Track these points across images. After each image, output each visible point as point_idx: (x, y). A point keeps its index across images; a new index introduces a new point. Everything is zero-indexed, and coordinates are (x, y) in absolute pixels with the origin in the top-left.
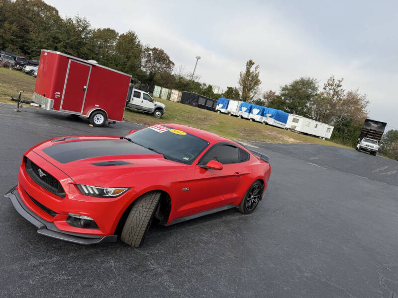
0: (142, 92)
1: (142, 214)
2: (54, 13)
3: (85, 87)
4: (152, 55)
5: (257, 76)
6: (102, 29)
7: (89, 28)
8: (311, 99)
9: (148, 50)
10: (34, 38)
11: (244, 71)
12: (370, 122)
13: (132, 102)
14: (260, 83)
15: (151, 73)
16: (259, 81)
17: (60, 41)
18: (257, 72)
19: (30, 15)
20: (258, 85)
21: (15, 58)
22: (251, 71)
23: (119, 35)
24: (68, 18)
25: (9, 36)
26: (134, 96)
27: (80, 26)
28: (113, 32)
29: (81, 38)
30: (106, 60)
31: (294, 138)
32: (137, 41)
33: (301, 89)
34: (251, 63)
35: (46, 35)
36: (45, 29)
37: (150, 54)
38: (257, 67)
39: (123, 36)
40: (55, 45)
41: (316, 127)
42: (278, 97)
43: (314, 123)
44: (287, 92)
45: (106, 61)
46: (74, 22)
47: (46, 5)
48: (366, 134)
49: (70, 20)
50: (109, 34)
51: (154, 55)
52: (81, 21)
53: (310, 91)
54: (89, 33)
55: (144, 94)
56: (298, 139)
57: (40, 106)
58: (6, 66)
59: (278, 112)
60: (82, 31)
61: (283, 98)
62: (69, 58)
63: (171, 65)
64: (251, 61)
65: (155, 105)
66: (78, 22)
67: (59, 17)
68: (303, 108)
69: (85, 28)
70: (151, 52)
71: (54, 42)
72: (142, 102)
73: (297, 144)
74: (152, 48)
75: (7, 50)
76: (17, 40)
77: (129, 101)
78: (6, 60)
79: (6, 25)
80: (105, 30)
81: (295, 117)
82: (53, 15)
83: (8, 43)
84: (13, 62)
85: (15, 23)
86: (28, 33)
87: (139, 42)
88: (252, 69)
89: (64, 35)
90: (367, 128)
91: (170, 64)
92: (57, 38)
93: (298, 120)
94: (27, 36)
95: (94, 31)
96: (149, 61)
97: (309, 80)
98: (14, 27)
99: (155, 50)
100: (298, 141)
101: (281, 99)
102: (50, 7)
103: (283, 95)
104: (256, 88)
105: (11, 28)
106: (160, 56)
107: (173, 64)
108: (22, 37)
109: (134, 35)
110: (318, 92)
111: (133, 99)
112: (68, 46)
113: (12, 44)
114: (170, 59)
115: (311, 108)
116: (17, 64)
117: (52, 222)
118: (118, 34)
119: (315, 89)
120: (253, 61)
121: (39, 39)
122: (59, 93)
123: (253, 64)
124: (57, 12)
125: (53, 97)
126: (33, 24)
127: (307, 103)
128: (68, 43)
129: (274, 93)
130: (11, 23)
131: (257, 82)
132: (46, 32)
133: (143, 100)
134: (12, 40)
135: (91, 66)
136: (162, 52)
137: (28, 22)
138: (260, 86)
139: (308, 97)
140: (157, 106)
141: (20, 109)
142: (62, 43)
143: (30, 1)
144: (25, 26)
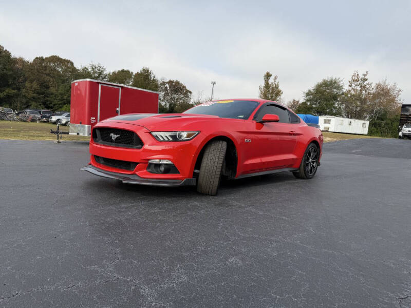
1: (214, 158)
2: (69, 65)
3: (117, 109)
4: (168, 88)
5: (277, 87)
6: (117, 71)
7: (105, 73)
8: (338, 99)
9: (164, 83)
10: (55, 92)
11: (263, 84)
12: (407, 107)
14: (282, 93)
15: (170, 105)
16: (280, 91)
18: (276, 83)
19: (48, 71)
20: (280, 95)
21: (40, 112)
22: (270, 83)
23: (134, 74)
24: (83, 67)
25: (31, 94)
27: (95, 72)
28: (128, 72)
31: (330, 137)
32: (152, 76)
33: (325, 91)
34: (268, 75)
35: (65, 86)
37: (166, 87)
38: (275, 78)
39: (138, 74)
41: (350, 124)
42: (303, 103)
43: (347, 120)
44: (311, 97)
46: (90, 70)
47: (61, 59)
48: (406, 120)
49: (85, 69)
50: (123, 75)
51: (170, 87)
52: (96, 68)
53: (335, 91)
54: (105, 78)
56: (334, 137)
57: (78, 134)
58: (33, 120)
59: (306, 117)
61: (309, 103)
62: (98, 83)
63: (189, 94)
64: (268, 73)
66: (93, 69)
67: (75, 68)
68: (332, 110)
69: (101, 73)
70: (167, 85)
73: (336, 142)
74: (168, 81)
75: (31, 107)
76: (39, 96)
78: (32, 115)
79: (27, 84)
80: (119, 72)
81: (325, 118)
82: (68, 68)
83: (30, 101)
84: (39, 116)
85: (35, 82)
86: (48, 88)
87: (154, 77)
88: (271, 81)
90: (406, 114)
91: (187, 93)
93: (330, 120)
94: (48, 91)
95: (109, 74)
96: (167, 94)
97: (332, 81)
98: (35, 85)
99: (170, 82)
100: (335, 139)
101: (307, 104)
102: (65, 60)
103: (308, 100)
104: (278, 99)
105: (32, 86)
106: (176, 88)
107: (191, 92)
108: (43, 93)
109: (148, 71)
110: (344, 91)
113: (35, 101)
114: (187, 88)
115: (340, 108)
116: (43, 117)
117: (134, 174)
118: (132, 73)
119: (340, 88)
120: (270, 73)
121: (59, 92)
122: (94, 118)
123: (271, 75)
124: (72, 64)
125: (89, 123)
126: (51, 79)
127: (334, 104)
129: (298, 102)
130: (32, 82)
131: (278, 93)
134: (34, 98)
135: (120, 88)
136: (177, 83)
137: (48, 78)
138: (282, 96)
139: (335, 98)
141: (60, 140)
143: (46, 58)
144: (45, 82)
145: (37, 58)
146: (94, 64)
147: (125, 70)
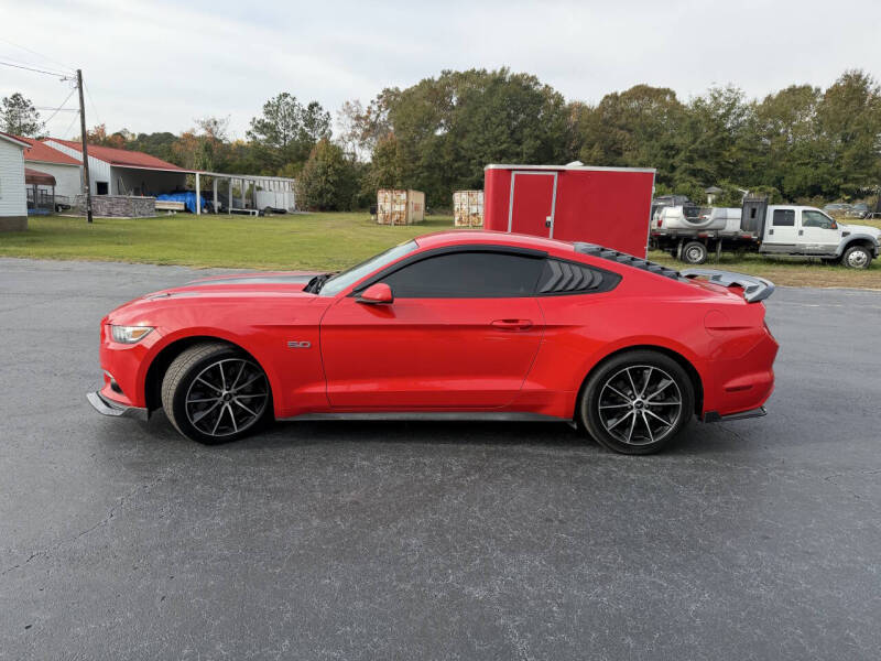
0: (798, 210)
2: (668, 98)
3: (549, 219)
7: (743, 102)
10: (631, 161)
13: (768, 239)
17: (678, 152)
19: (623, 121)
23: (823, 92)
24: (695, 98)
26: (776, 223)
27: (719, 106)
28: (806, 89)
29: (725, 130)
30: (789, 161)
32: (871, 88)
36: (651, 137)
39: (834, 92)
40: (671, 161)
45: (788, 164)
46: (708, 102)
47: (651, 90)
49: (698, 103)
50: (797, 97)
52: (721, 95)
54: (740, 115)
55: (804, 212)
60: (726, 115)
62: (510, 170)
65: (845, 234)
66: (715, 98)
67: (678, 104)
69: (732, 106)
71: (667, 156)
72: (801, 233)
77: (761, 238)
80: (782, 93)
82: (665, 105)
85: (597, 144)
86: (620, 154)
87: (877, 90)
89: (685, 136)
92: (672, 148)
95: (754, 105)
102: (658, 90)
109: (859, 77)
111: (771, 232)
112: (695, 156)
118: (818, 90)
124: (673, 95)
126: (628, 136)
128: (695, 151)
130: (591, 146)
132: (653, 142)
133: (804, 228)
135: (556, 174)
137: (621, 134)
140: (849, 238)
142: (683, 153)
143: (623, 94)
144: (615, 143)
145: (607, 97)
146: (718, 86)
147: (798, 85)
